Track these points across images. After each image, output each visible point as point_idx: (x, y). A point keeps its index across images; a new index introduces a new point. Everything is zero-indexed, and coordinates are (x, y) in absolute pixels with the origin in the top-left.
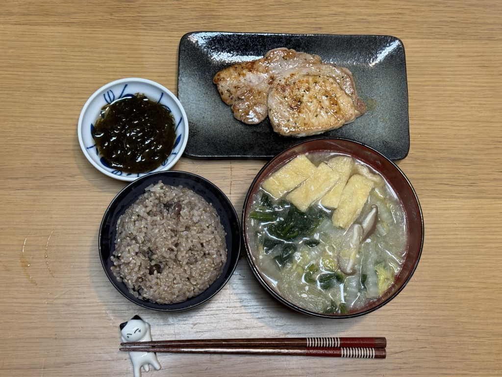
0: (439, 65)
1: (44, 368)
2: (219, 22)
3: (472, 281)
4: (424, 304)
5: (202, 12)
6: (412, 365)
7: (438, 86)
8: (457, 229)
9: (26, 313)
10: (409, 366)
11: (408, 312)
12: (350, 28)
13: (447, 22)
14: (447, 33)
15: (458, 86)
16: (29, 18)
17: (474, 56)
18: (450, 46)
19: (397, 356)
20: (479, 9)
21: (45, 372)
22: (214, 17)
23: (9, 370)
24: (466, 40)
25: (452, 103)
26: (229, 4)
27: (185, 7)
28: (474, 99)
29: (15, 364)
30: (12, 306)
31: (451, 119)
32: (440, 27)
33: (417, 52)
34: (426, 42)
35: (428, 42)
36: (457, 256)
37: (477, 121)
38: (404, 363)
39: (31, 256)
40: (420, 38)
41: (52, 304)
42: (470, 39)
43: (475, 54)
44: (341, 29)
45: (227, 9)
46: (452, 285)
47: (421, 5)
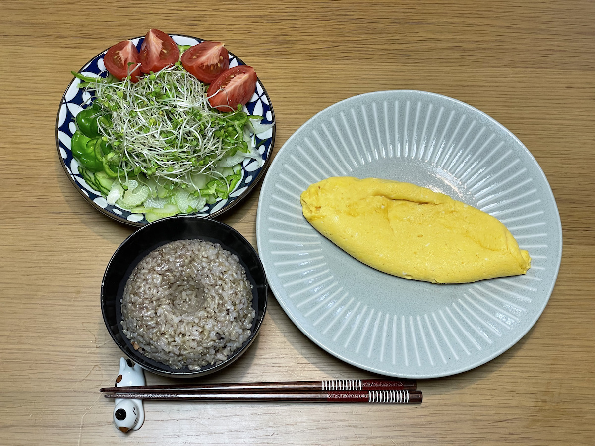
0: (546, 97)
1: (83, 427)
2: (293, 47)
3: (590, 339)
4: (533, 365)
5: (272, 36)
6: (519, 436)
7: (545, 119)
8: (570, 279)
9: (63, 363)
10: (515, 437)
11: (514, 374)
12: (441, 56)
13: (553, 50)
14: (553, 62)
15: (567, 120)
16: (82, 41)
17: (585, 88)
18: (557, 77)
19: (500, 424)
20: (589, 37)
21: (84, 431)
22: (287, 42)
23: (42, 428)
24: (575, 70)
25: (562, 138)
26: (304, 28)
27: (255, 31)
28: (586, 134)
29: (50, 421)
30: (49, 354)
31: (561, 156)
32: (546, 55)
33: (519, 82)
34: (530, 71)
35: (532, 72)
36: (572, 310)
37: (591, 159)
38: (510, 434)
39: (72, 298)
40: (523, 68)
41: (94, 353)
42: (580, 70)
43: (587, 86)
44: (431, 56)
45: (303, 34)
46: (567, 344)
47: (522, 31)
